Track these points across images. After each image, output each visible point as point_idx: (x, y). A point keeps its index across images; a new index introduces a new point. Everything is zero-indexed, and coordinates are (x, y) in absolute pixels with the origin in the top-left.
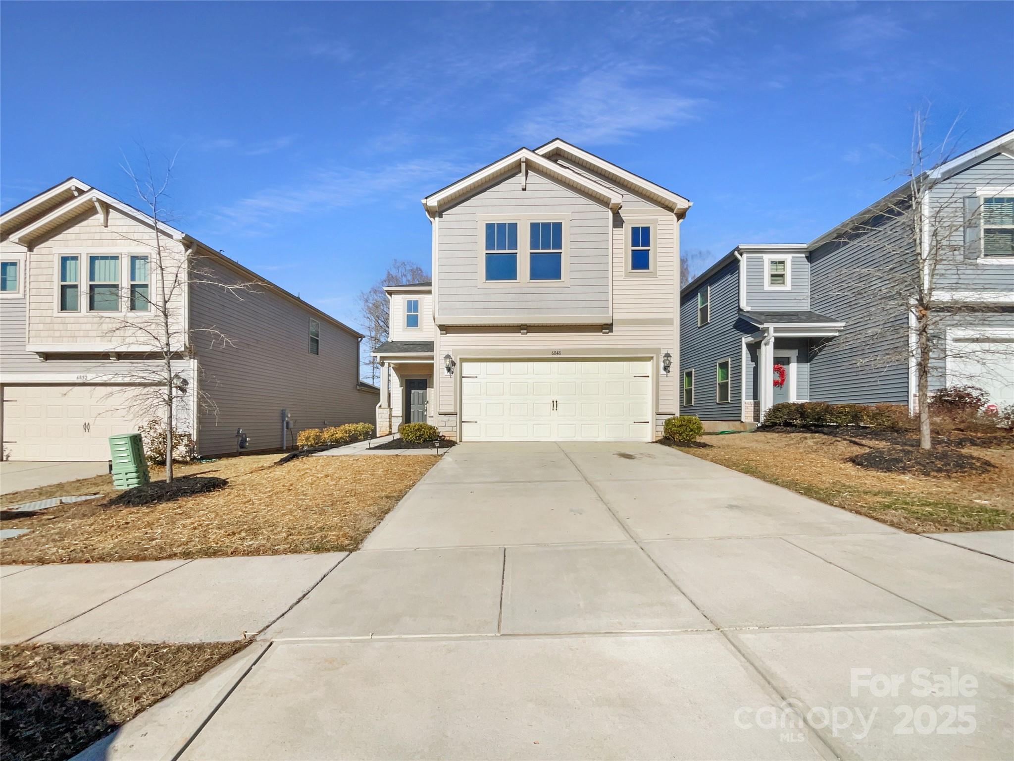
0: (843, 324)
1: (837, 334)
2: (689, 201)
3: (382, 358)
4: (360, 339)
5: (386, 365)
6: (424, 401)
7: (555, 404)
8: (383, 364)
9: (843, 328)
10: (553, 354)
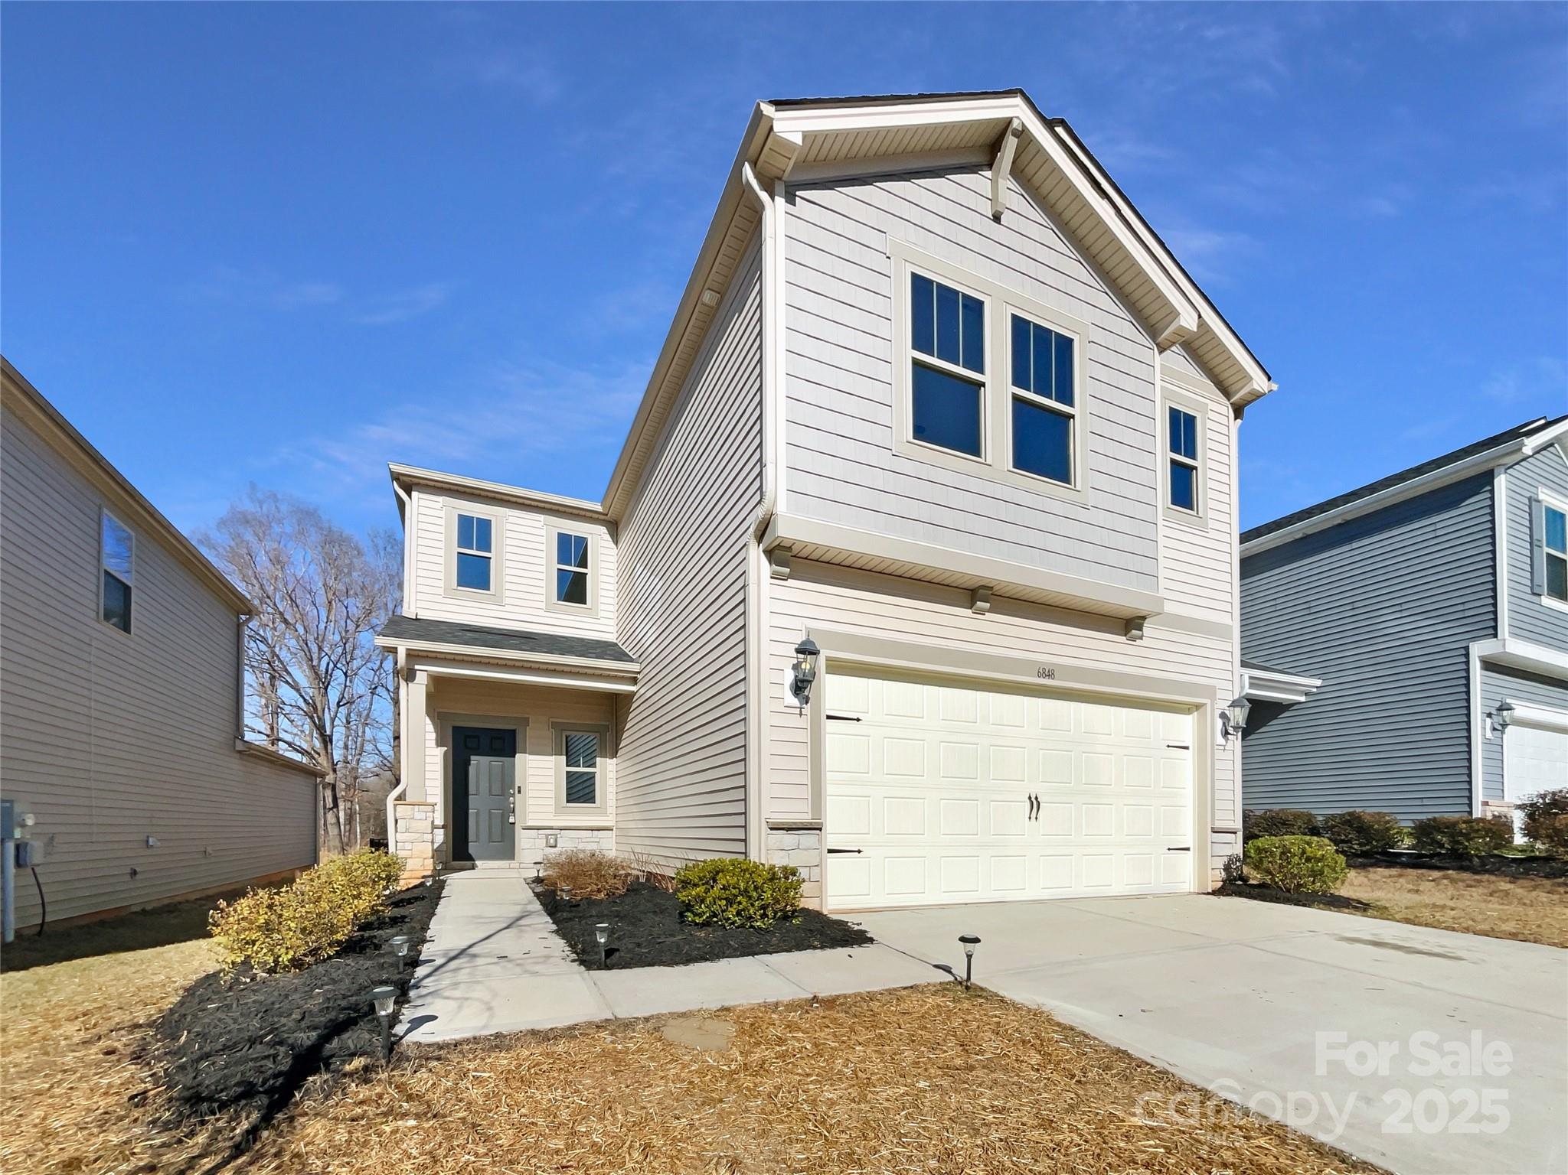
0: (1319, 683)
1: (1303, 699)
2: (1269, 379)
3: (413, 656)
4: (243, 617)
5: (422, 678)
6: (506, 787)
7: (1035, 803)
8: (410, 676)
9: (1315, 690)
10: (1040, 675)
